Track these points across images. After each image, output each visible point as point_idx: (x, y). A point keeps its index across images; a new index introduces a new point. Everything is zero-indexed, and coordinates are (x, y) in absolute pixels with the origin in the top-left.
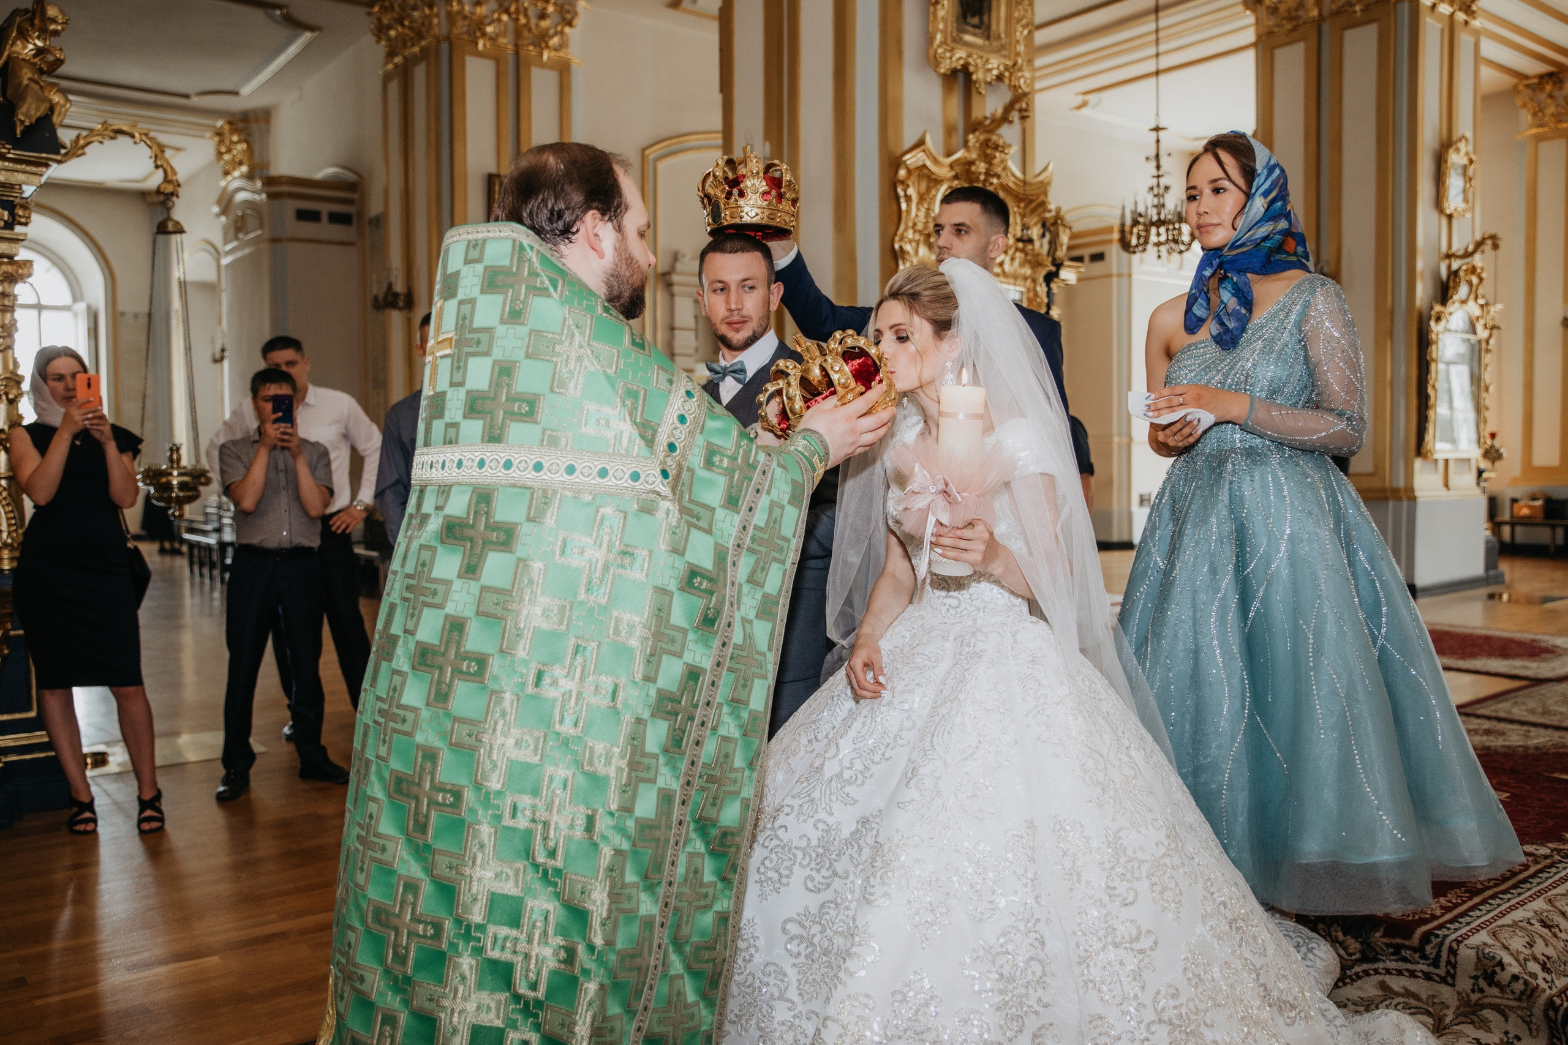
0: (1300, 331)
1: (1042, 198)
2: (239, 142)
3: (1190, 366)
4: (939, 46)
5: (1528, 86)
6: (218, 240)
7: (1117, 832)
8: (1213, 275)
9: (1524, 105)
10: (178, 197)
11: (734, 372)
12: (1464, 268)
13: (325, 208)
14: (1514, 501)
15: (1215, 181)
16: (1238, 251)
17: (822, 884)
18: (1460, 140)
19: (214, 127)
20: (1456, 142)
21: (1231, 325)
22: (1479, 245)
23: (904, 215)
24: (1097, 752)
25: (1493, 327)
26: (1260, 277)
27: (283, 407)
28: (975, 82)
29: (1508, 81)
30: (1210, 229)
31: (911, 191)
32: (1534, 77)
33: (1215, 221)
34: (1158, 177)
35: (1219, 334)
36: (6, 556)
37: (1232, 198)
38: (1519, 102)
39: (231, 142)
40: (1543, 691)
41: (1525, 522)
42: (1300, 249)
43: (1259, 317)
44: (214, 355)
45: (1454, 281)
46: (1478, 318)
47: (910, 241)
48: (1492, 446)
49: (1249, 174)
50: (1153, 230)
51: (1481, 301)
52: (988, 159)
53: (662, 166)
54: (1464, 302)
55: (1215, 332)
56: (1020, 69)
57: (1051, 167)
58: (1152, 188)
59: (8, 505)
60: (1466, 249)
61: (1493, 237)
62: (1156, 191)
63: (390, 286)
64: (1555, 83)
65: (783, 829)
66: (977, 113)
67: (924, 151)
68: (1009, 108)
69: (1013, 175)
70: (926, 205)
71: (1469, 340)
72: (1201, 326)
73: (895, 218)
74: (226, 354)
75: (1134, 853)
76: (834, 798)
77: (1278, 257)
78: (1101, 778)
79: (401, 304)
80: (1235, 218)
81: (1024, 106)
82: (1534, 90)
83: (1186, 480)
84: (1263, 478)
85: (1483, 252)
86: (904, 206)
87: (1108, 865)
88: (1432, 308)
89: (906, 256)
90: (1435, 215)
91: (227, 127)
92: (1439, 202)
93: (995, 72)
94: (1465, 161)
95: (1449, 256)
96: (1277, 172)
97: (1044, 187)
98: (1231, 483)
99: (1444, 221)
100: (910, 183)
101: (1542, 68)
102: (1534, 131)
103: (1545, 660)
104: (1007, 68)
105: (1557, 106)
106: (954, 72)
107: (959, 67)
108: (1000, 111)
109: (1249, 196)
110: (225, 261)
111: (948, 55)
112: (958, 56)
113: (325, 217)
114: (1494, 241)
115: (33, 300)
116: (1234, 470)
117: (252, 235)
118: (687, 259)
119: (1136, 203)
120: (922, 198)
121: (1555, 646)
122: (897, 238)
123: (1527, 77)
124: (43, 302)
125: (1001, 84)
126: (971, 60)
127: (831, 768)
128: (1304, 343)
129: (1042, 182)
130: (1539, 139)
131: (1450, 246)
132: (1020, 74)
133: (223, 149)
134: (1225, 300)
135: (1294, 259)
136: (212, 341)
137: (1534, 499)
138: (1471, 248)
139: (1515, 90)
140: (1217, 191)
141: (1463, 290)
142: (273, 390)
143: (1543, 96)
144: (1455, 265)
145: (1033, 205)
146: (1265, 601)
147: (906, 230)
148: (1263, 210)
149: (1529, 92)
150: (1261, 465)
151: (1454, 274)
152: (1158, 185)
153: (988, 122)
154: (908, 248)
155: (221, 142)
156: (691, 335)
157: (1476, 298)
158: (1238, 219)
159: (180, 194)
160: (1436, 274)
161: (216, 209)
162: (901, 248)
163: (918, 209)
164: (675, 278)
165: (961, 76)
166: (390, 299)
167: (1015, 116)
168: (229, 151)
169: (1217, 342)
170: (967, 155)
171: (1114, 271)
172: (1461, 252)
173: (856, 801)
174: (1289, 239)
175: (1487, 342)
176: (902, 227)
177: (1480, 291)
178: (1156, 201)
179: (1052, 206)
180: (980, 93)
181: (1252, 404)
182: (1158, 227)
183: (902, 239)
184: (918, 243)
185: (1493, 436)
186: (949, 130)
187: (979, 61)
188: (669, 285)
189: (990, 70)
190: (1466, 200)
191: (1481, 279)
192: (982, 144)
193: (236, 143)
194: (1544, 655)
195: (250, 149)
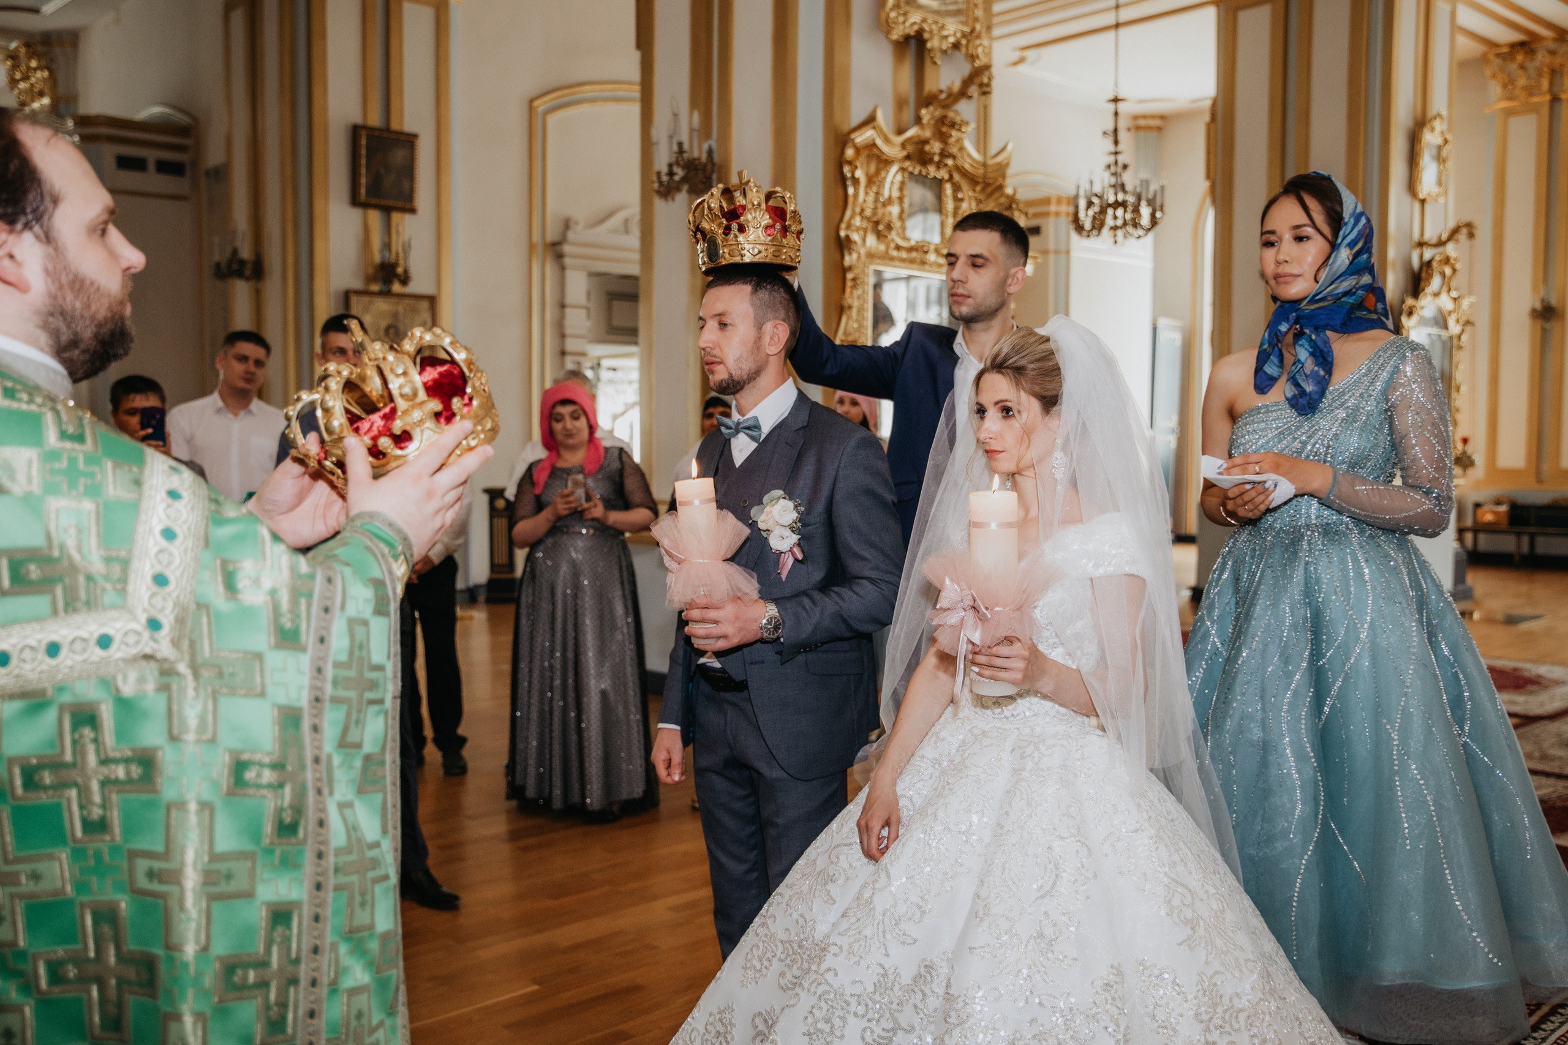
0: (1387, 400)
1: (1000, 181)
2: (39, 68)
3: (1262, 430)
4: (892, 10)
5: (1498, 55)
7: (1212, 977)
8: (1289, 330)
9: (1494, 76)
11: (748, 428)
12: (1438, 258)
13: (151, 155)
14: (1477, 506)
15: (1298, 227)
16: (1317, 305)
17: (883, 1038)
18: (1435, 118)
19: (7, 49)
20: (1430, 121)
21: (1309, 388)
22: (1455, 232)
23: (851, 200)
24: (1182, 885)
25: (1468, 323)
26: (1339, 335)
27: (154, 422)
28: (930, 50)
29: (1478, 49)
30: (1289, 279)
31: (859, 174)
32: (1505, 45)
33: (1295, 272)
34: (1116, 153)
35: (1294, 396)
37: (1315, 247)
38: (1488, 72)
39: (29, 68)
40: (1537, 731)
41: (1489, 529)
42: (1380, 306)
43: (1339, 381)
45: (1427, 272)
46: (1450, 313)
47: (858, 229)
48: (1464, 453)
49: (1336, 220)
50: (1110, 211)
51: (1454, 294)
52: (943, 138)
53: (552, 120)
54: (1437, 295)
55: (1289, 395)
56: (978, 37)
57: (1010, 147)
58: (1109, 167)
60: (1440, 237)
61: (1469, 225)
62: (1113, 169)
63: (235, 252)
64: (1526, 53)
65: (831, 973)
66: (930, 86)
67: (874, 128)
68: (967, 82)
69: (970, 156)
70: (875, 189)
71: (1440, 336)
72: (1272, 386)
73: (841, 203)
75: (1231, 1000)
76: (888, 936)
77: (1358, 313)
78: (1189, 916)
79: (248, 273)
80: (1318, 270)
81: (985, 80)
82: (1504, 59)
83: (1252, 557)
84: (1343, 561)
85: (1457, 241)
86: (851, 191)
87: (1205, 1017)
88: (1403, 302)
89: (853, 246)
90: (1406, 199)
91: (23, 50)
92: (1412, 186)
93: (952, 40)
94: (1439, 141)
95: (1421, 244)
96: (1363, 221)
97: (1002, 169)
98: (1307, 563)
99: (1417, 206)
100: (858, 164)
101: (1516, 37)
102: (1504, 104)
103: (1531, 693)
104: (964, 35)
105: (1528, 78)
106: (907, 38)
107: (912, 34)
108: (957, 86)
109: (1334, 246)
111: (901, 19)
112: (912, 20)
113: (151, 166)
114: (1470, 229)
116: (1310, 551)
118: (580, 227)
119: (1091, 182)
120: (870, 181)
121: (1539, 676)
122: (843, 226)
123: (1496, 45)
125: (957, 53)
126: (926, 27)
127: (881, 902)
128: (1389, 414)
129: (999, 164)
130: (1509, 113)
131: (1422, 234)
132: (978, 42)
133: (18, 76)
134: (1302, 359)
135: (1375, 316)
137: (1498, 503)
138: (1444, 237)
139: (1484, 59)
140: (1299, 239)
141: (1436, 282)
142: (141, 401)
143: (1513, 67)
144: (1428, 254)
145: (990, 189)
146: (1342, 696)
147: (852, 217)
148: (1347, 262)
149: (1498, 61)
150: (1340, 544)
151: (1427, 265)
152: (1116, 163)
153: (943, 96)
154: (855, 237)
155: (15, 67)
156: (583, 313)
157: (1449, 290)
158: (1322, 270)
160: (1408, 264)
162: (847, 237)
163: (866, 193)
164: (567, 249)
165: (913, 42)
166: (235, 266)
167: (973, 90)
168: (26, 78)
169: (1292, 406)
170: (920, 132)
171: (1051, 246)
172: (1434, 241)
173: (915, 940)
174: (1371, 295)
175: (1459, 337)
176: (848, 213)
177: (1453, 284)
178: (1113, 180)
179: (1009, 191)
180: (935, 63)
181: (1335, 478)
182: (1115, 209)
183: (849, 227)
184: (865, 230)
185: (1465, 441)
186: (900, 104)
187: (934, 27)
188: (559, 257)
189: (946, 37)
190: (1440, 183)
191: (1454, 270)
192: (937, 121)
193: (35, 69)
194: (1530, 687)
195: (53, 78)
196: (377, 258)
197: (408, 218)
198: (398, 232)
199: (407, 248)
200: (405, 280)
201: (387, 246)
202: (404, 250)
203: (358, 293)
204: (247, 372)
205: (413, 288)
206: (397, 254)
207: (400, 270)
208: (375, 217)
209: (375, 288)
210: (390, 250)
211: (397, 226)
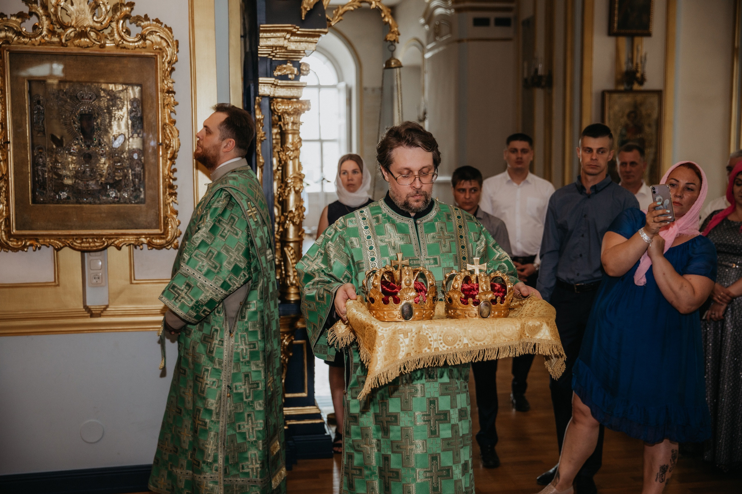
6: (423, 39)
10: (398, 43)
13: (492, 16)
36: (292, 292)
44: (419, 117)
59: (293, 259)
63: (536, 71)
74: (427, 116)
79: (543, 83)
110: (428, 55)
113: (492, 22)
115: (316, 83)
117: (445, 38)
124: (321, 84)
136: (419, 108)
159: (400, 41)
161: (422, 21)
166: (536, 80)
196: (624, 68)
197: (646, 41)
198: (638, 50)
199: (644, 60)
200: (642, 81)
201: (631, 60)
202: (641, 62)
203: (610, 92)
204: (518, 158)
205: (648, 86)
206: (637, 64)
207: (638, 75)
208: (623, 42)
209: (622, 88)
210: (632, 62)
211: (637, 46)
